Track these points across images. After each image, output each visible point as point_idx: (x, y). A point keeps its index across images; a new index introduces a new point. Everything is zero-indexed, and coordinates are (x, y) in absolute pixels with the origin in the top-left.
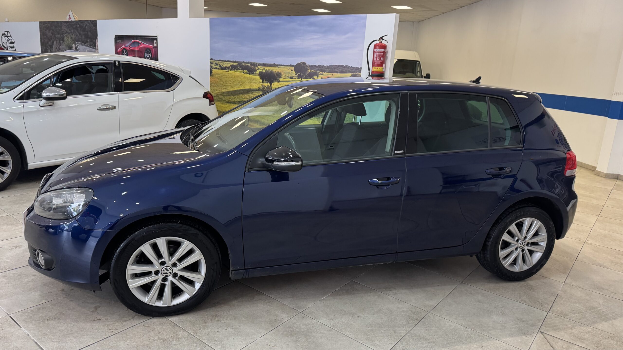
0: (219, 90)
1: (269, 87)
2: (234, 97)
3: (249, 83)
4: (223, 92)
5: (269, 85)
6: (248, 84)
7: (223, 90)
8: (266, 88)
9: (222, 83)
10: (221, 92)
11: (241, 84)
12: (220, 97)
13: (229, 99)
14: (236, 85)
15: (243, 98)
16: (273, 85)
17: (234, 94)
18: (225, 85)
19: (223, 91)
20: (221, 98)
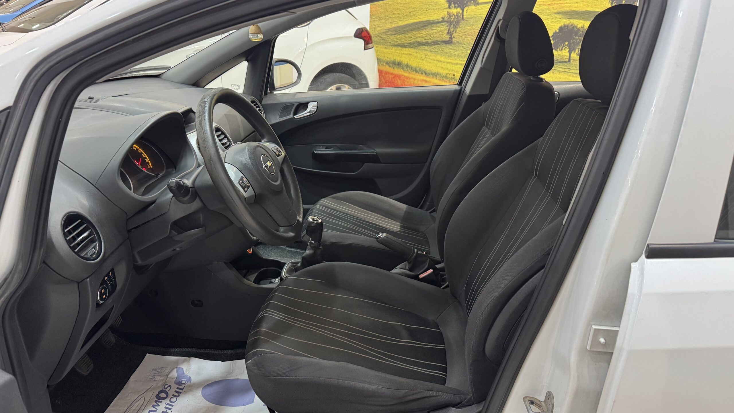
0: (383, 26)
1: (459, 15)
2: (403, 36)
3: (427, 10)
4: (388, 29)
5: (459, 12)
6: (425, 12)
8: (455, 17)
9: (387, 14)
10: (385, 29)
11: (415, 13)
13: (396, 40)
14: (406, 16)
16: (467, 11)
19: (388, 26)
20: (384, 38)
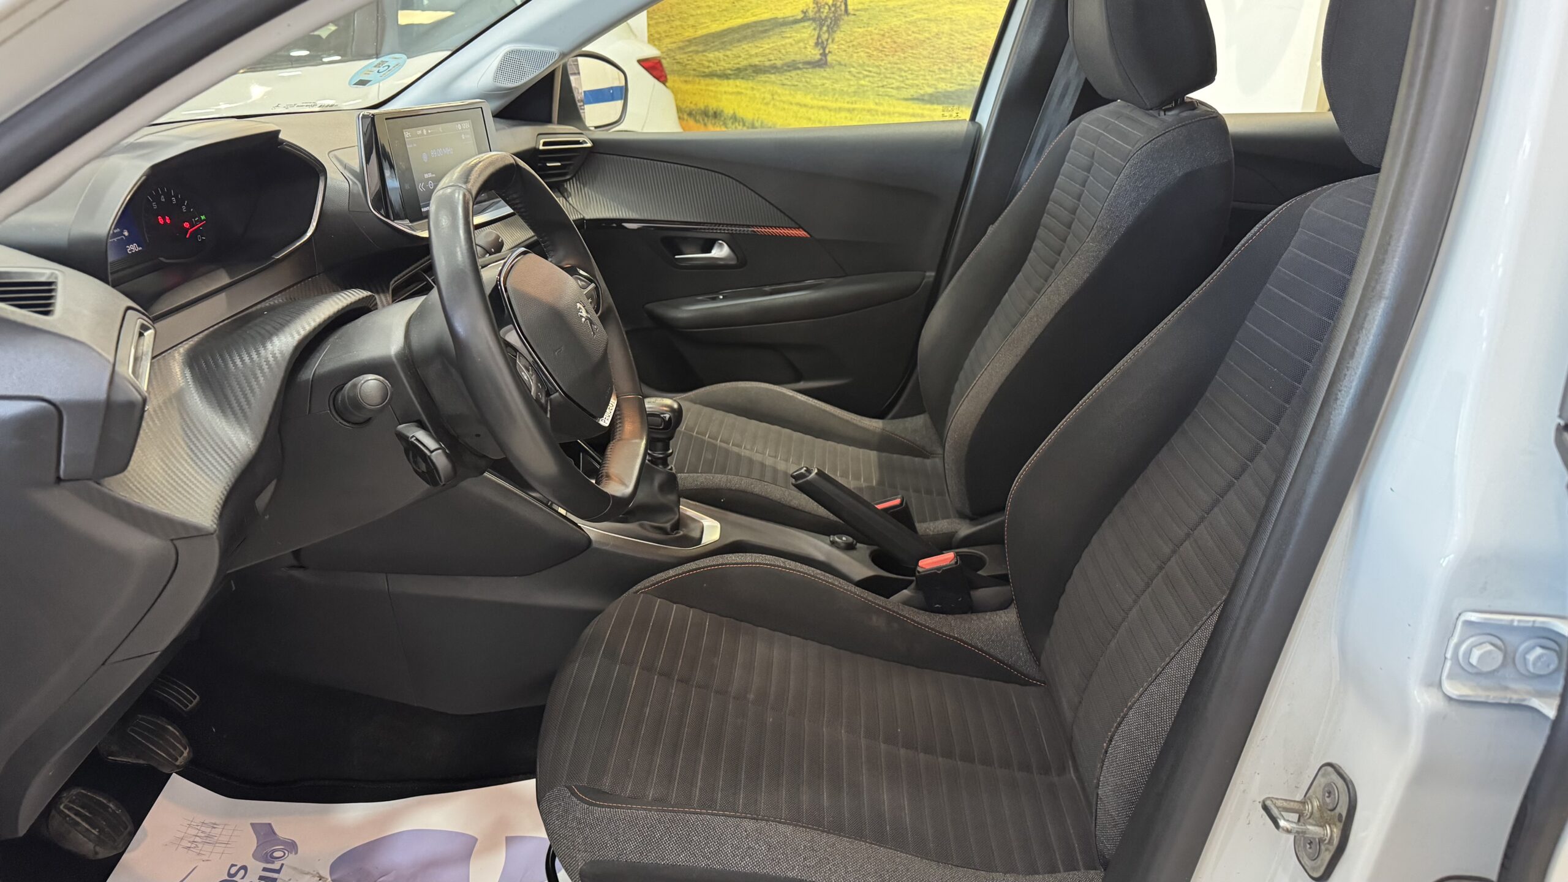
7: (689, 34)
12: (680, 56)
15: (751, 56)
17: (723, 43)
18: (692, 16)
